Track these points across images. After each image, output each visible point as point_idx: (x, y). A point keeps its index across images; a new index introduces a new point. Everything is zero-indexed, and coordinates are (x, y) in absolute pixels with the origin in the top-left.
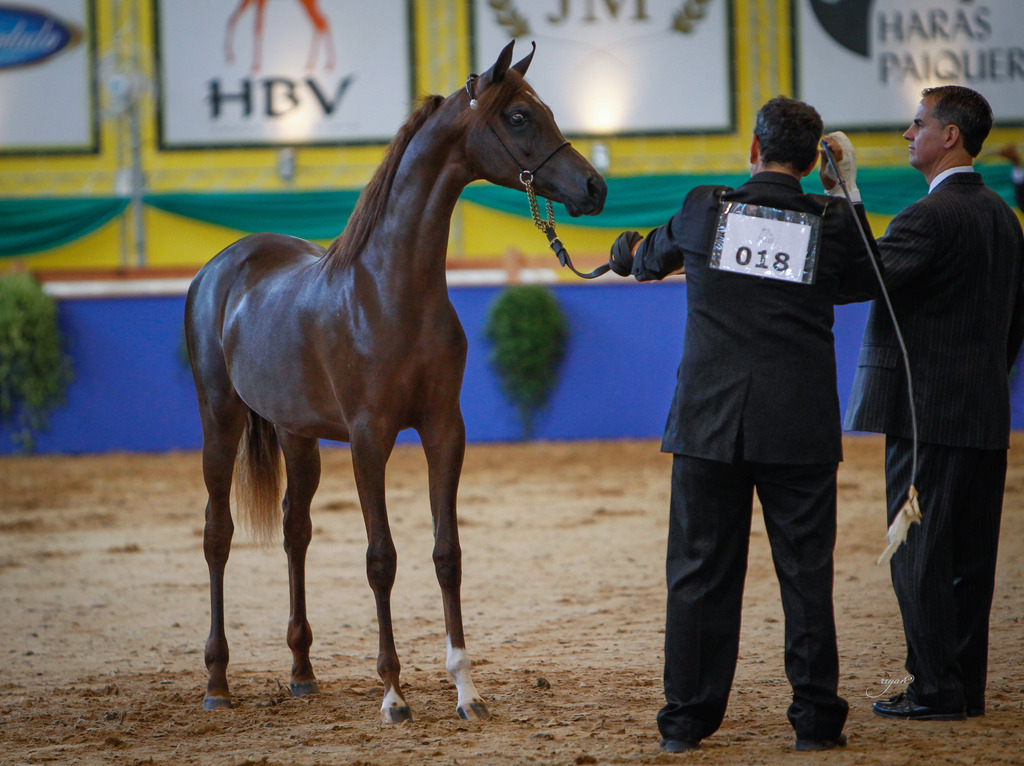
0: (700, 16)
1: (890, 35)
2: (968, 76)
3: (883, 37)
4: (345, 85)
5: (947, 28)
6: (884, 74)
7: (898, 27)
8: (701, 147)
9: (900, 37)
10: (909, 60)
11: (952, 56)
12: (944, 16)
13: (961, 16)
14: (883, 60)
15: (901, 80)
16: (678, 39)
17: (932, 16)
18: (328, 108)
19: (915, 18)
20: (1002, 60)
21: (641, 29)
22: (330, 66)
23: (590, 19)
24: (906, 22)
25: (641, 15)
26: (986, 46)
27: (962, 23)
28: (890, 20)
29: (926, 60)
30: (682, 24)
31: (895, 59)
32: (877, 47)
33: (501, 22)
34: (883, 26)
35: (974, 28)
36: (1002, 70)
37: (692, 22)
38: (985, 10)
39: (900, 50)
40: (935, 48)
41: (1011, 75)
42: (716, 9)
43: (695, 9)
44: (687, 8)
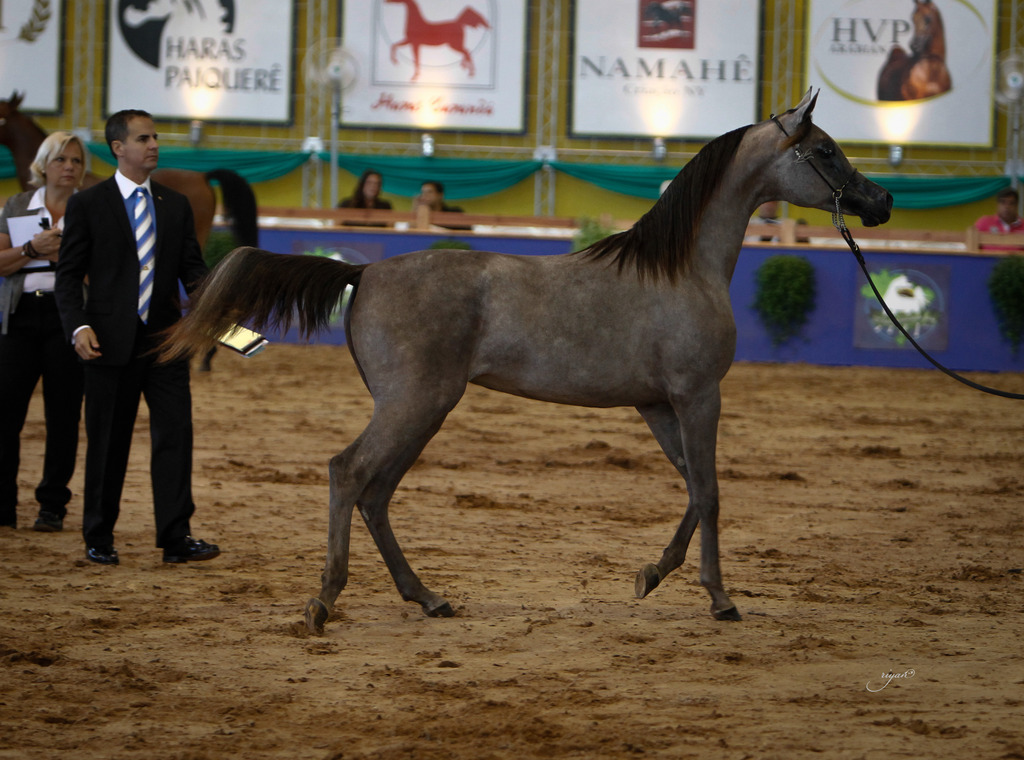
0: (41, 30)
1: (175, 53)
2: (228, 88)
3: (169, 55)
5: (215, 51)
6: (168, 81)
7: (180, 47)
9: (181, 55)
10: (186, 72)
11: (216, 70)
12: (213, 43)
13: (225, 44)
14: (169, 70)
15: (179, 85)
16: (24, 45)
17: (205, 41)
19: (193, 43)
20: (251, 76)
24: (186, 45)
26: (242, 65)
27: (226, 50)
28: (175, 43)
29: (198, 72)
30: (28, 34)
31: (177, 71)
32: (165, 62)
34: (170, 48)
35: (235, 54)
36: (251, 84)
37: (35, 34)
38: (241, 41)
39: (181, 65)
40: (206, 64)
41: (256, 88)
42: (53, 26)
43: (38, 24)
44: (31, 24)
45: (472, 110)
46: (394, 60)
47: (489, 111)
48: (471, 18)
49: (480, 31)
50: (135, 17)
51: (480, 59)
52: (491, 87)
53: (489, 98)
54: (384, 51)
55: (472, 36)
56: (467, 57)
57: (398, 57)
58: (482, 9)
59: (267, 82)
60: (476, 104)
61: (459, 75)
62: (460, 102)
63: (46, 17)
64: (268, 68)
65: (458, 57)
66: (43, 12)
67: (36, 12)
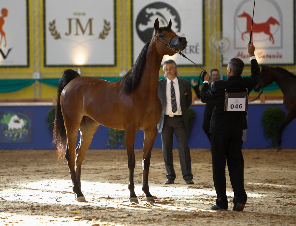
0: (107, 34)
4: (9, 51)
8: (106, 70)
16: (101, 40)
18: (5, 57)
21: (91, 37)
22: (5, 46)
23: (77, 34)
25: (91, 34)
30: (102, 36)
33: (53, 35)
37: (105, 36)
41: (190, 52)
42: (111, 32)
43: (106, 32)
44: (103, 32)
45: (274, 56)
46: (243, 39)
47: (281, 57)
48: (272, 21)
49: (276, 25)
50: (142, 28)
51: (277, 37)
52: (281, 47)
53: (280, 51)
54: (239, 36)
55: (273, 28)
56: (271, 36)
57: (244, 38)
58: (276, 17)
59: (194, 50)
60: (276, 54)
61: (269, 43)
62: (269, 54)
63: (109, 29)
64: (195, 45)
65: (268, 36)
66: (107, 27)
67: (105, 27)
